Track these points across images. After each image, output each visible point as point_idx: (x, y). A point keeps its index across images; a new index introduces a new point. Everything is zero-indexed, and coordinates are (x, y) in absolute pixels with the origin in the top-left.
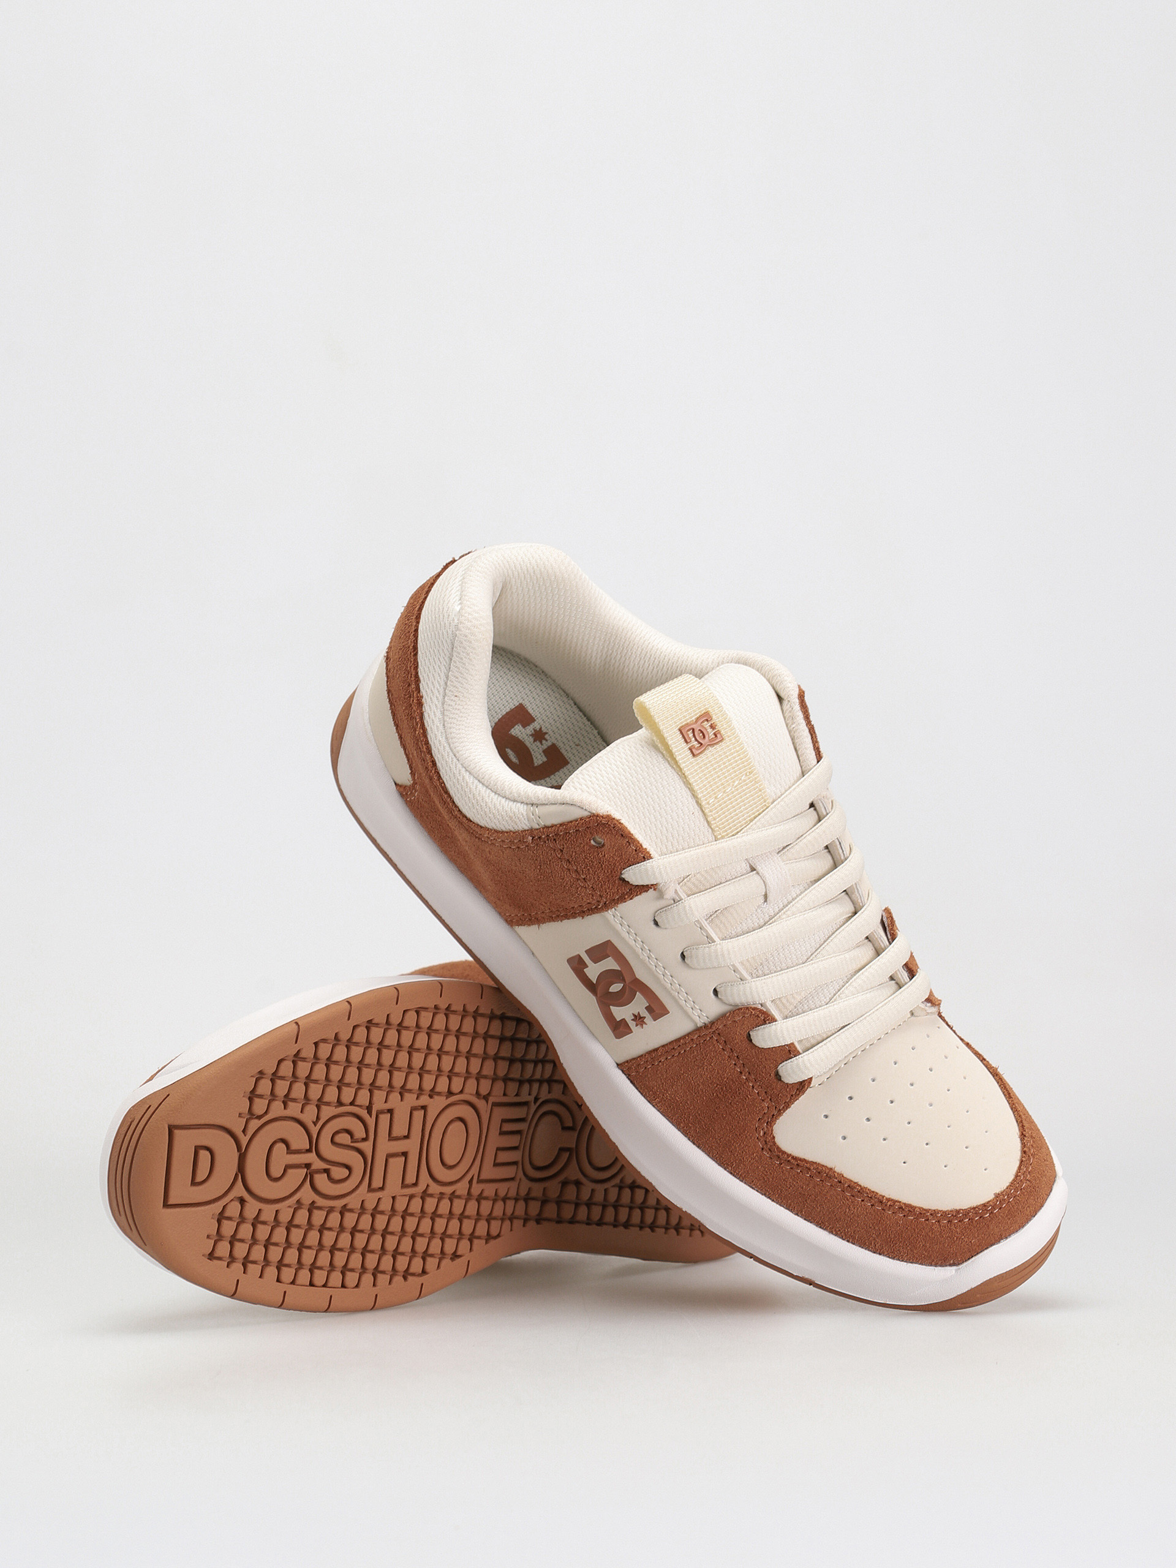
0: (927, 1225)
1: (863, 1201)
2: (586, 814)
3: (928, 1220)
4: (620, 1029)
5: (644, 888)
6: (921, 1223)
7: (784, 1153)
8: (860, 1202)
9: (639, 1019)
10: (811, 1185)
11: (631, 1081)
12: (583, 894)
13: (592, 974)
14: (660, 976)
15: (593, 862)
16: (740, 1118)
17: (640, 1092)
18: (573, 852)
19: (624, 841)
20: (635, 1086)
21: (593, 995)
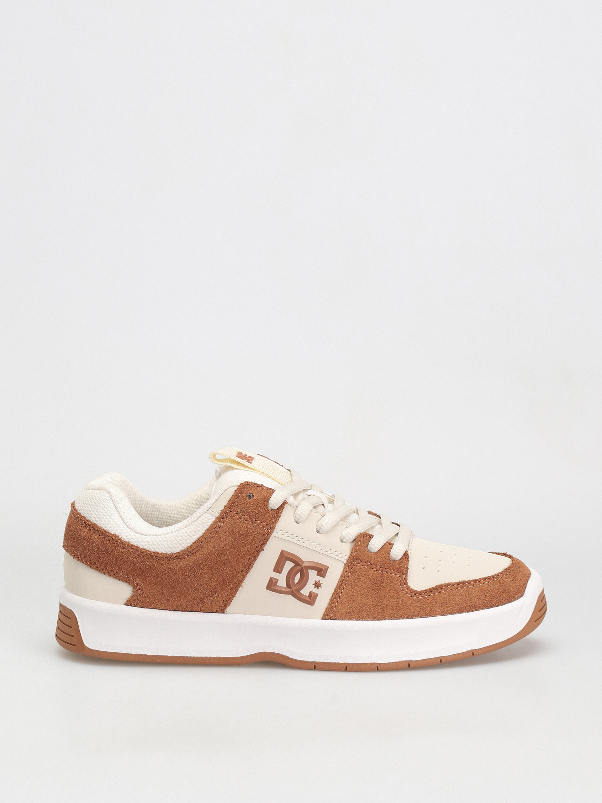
2: (237, 487)
4: (311, 600)
5: (282, 507)
7: (420, 591)
9: (317, 585)
10: (442, 596)
11: (333, 619)
12: (259, 529)
13: (282, 583)
14: (315, 549)
15: (254, 506)
16: (392, 590)
17: (341, 620)
18: (243, 509)
19: (260, 488)
20: (337, 620)
21: (289, 594)
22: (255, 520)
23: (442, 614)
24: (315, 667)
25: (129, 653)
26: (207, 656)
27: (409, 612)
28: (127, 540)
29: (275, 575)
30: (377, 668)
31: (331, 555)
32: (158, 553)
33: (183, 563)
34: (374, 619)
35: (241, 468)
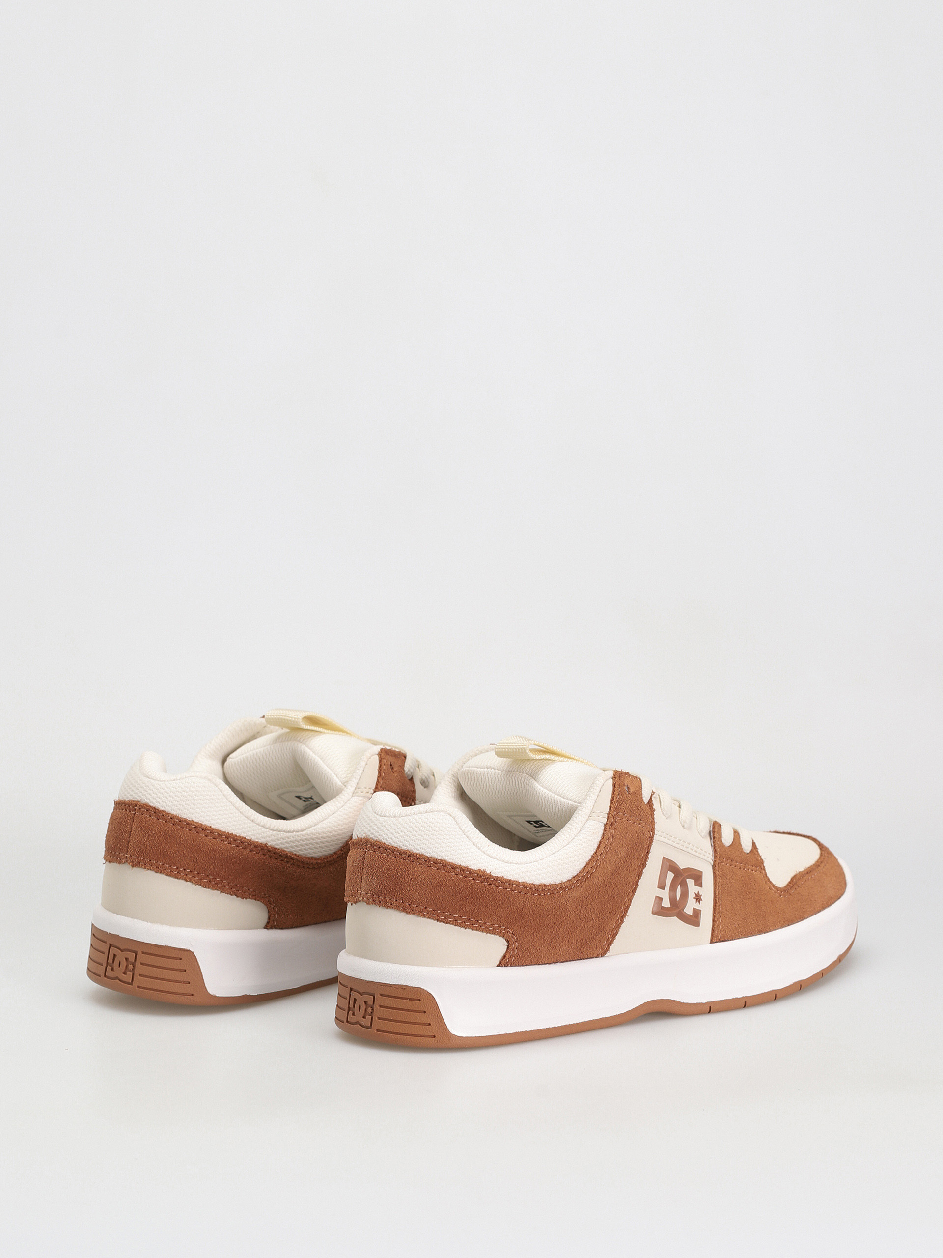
2: (612, 780)
4: (695, 919)
5: (651, 800)
9: (698, 898)
11: (723, 941)
17: (731, 940)
19: (629, 778)
20: (726, 941)
21: (674, 916)
22: (640, 820)
24: (710, 1009)
25: (508, 1033)
26: (590, 1019)
28: (499, 875)
29: (660, 893)
30: (745, 1003)
31: (701, 856)
32: (545, 885)
33: (576, 894)
35: (561, 759)
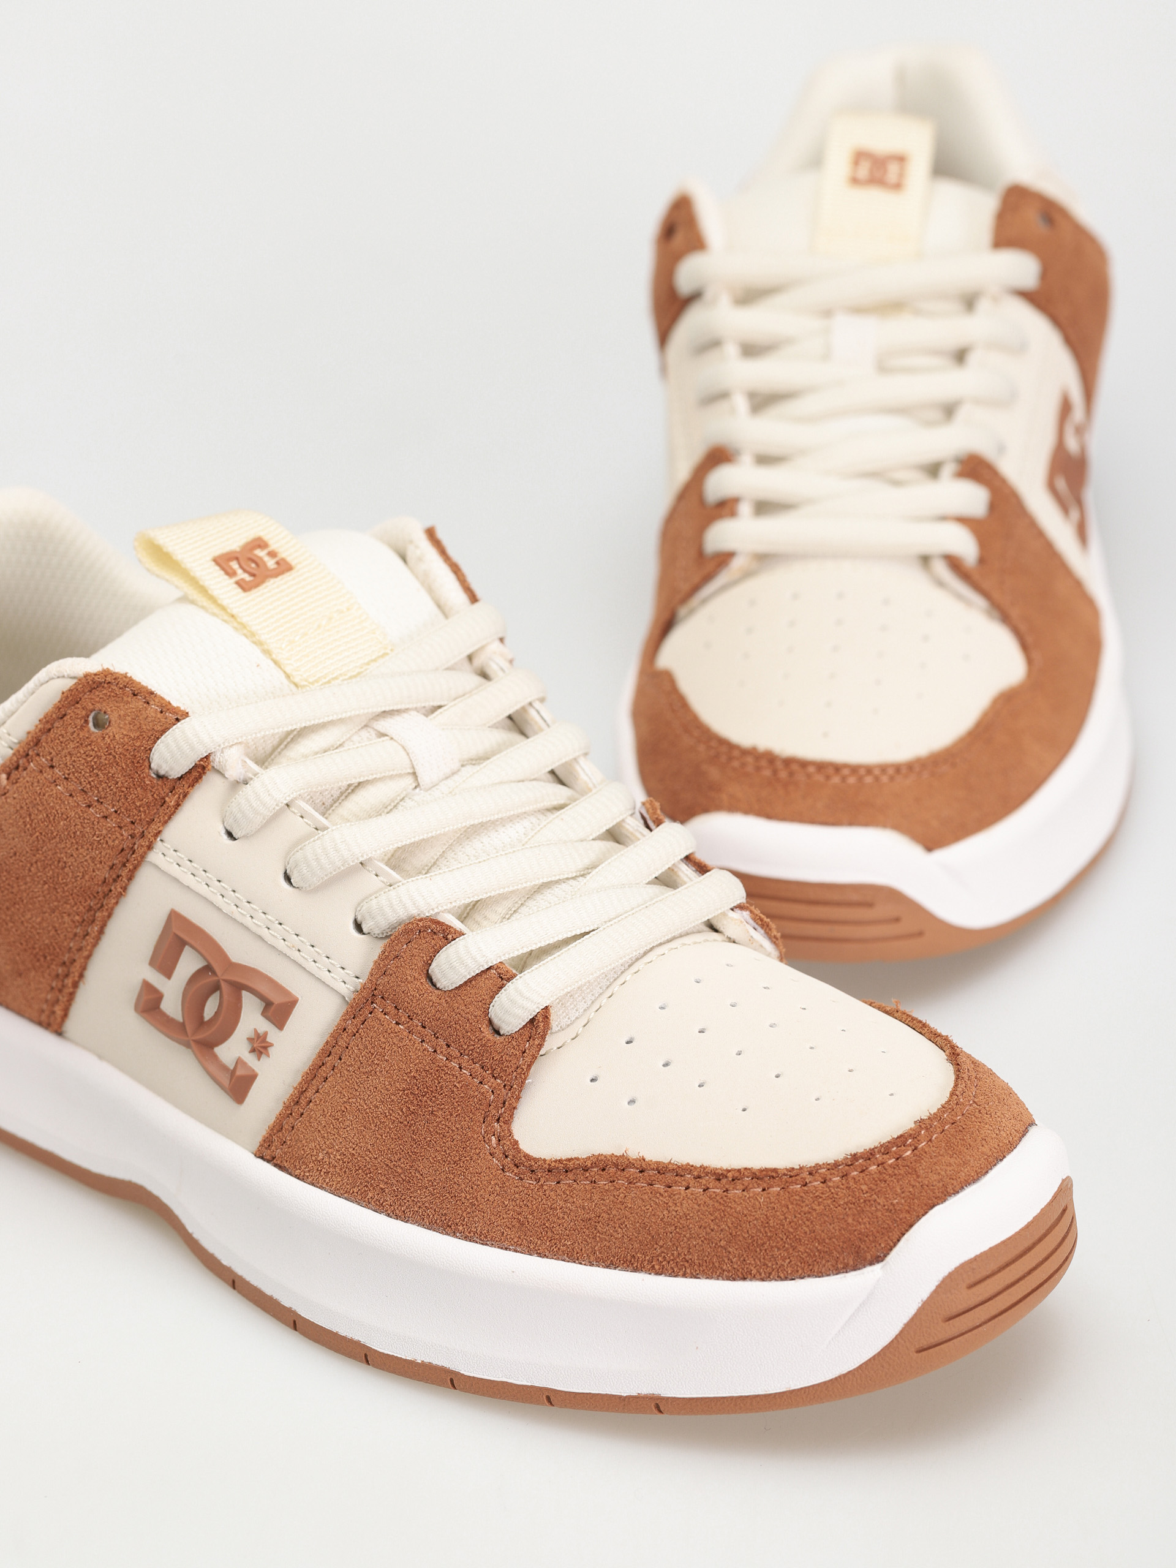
0: (806, 1192)
1: (687, 1188)
2: (70, 683)
3: (805, 1185)
4: (237, 1084)
6: (796, 1193)
7: (536, 1160)
8: (682, 1192)
9: (260, 1046)
10: (596, 1197)
11: (280, 1168)
12: (104, 832)
13: (172, 1006)
14: (265, 933)
15: (99, 757)
16: (453, 1131)
18: (66, 756)
19: (138, 703)
20: (288, 1172)
21: (186, 1047)
22: (98, 800)
23: (573, 1256)
27: (476, 1219)
29: (156, 979)
31: (311, 966)
34: (379, 1207)
